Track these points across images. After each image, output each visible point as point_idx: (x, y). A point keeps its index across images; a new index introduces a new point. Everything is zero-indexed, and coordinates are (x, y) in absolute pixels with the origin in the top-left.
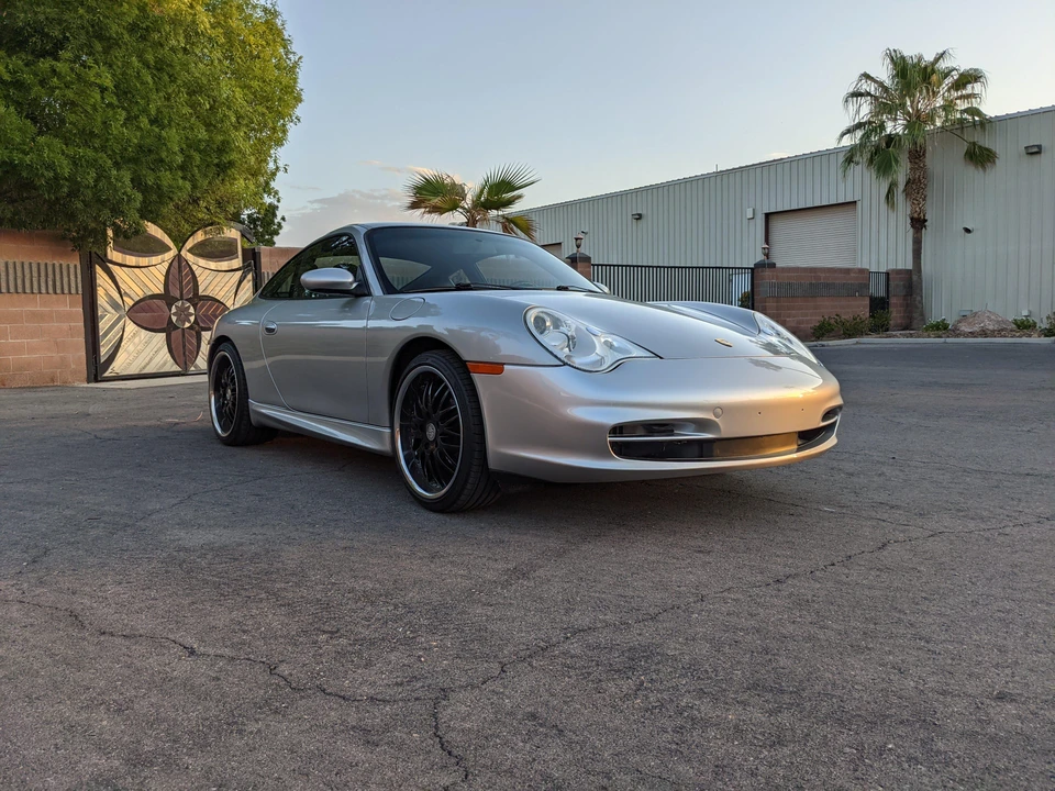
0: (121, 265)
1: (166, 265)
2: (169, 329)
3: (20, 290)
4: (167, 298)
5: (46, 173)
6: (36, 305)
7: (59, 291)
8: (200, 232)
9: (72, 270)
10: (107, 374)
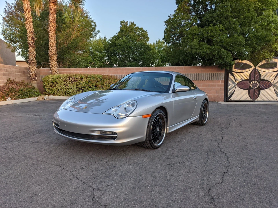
0: (236, 72)
1: (250, 71)
2: (249, 89)
3: (208, 80)
4: (249, 80)
6: (212, 83)
7: (218, 80)
9: (222, 75)
10: (229, 100)
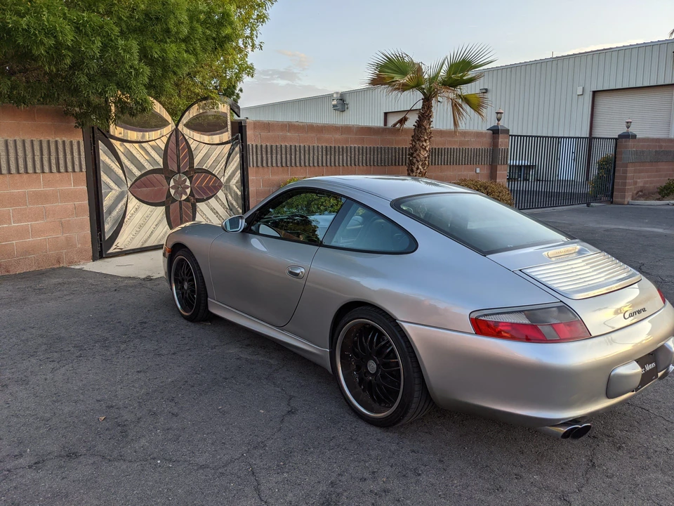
0: (123, 141)
1: (165, 139)
2: (168, 202)
3: (22, 170)
4: (166, 172)
5: (45, 40)
6: (40, 185)
7: (62, 170)
8: (196, 106)
9: (75, 148)
10: (111, 251)
